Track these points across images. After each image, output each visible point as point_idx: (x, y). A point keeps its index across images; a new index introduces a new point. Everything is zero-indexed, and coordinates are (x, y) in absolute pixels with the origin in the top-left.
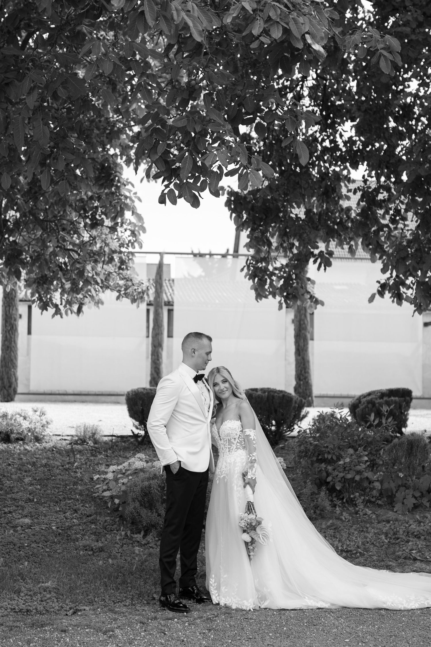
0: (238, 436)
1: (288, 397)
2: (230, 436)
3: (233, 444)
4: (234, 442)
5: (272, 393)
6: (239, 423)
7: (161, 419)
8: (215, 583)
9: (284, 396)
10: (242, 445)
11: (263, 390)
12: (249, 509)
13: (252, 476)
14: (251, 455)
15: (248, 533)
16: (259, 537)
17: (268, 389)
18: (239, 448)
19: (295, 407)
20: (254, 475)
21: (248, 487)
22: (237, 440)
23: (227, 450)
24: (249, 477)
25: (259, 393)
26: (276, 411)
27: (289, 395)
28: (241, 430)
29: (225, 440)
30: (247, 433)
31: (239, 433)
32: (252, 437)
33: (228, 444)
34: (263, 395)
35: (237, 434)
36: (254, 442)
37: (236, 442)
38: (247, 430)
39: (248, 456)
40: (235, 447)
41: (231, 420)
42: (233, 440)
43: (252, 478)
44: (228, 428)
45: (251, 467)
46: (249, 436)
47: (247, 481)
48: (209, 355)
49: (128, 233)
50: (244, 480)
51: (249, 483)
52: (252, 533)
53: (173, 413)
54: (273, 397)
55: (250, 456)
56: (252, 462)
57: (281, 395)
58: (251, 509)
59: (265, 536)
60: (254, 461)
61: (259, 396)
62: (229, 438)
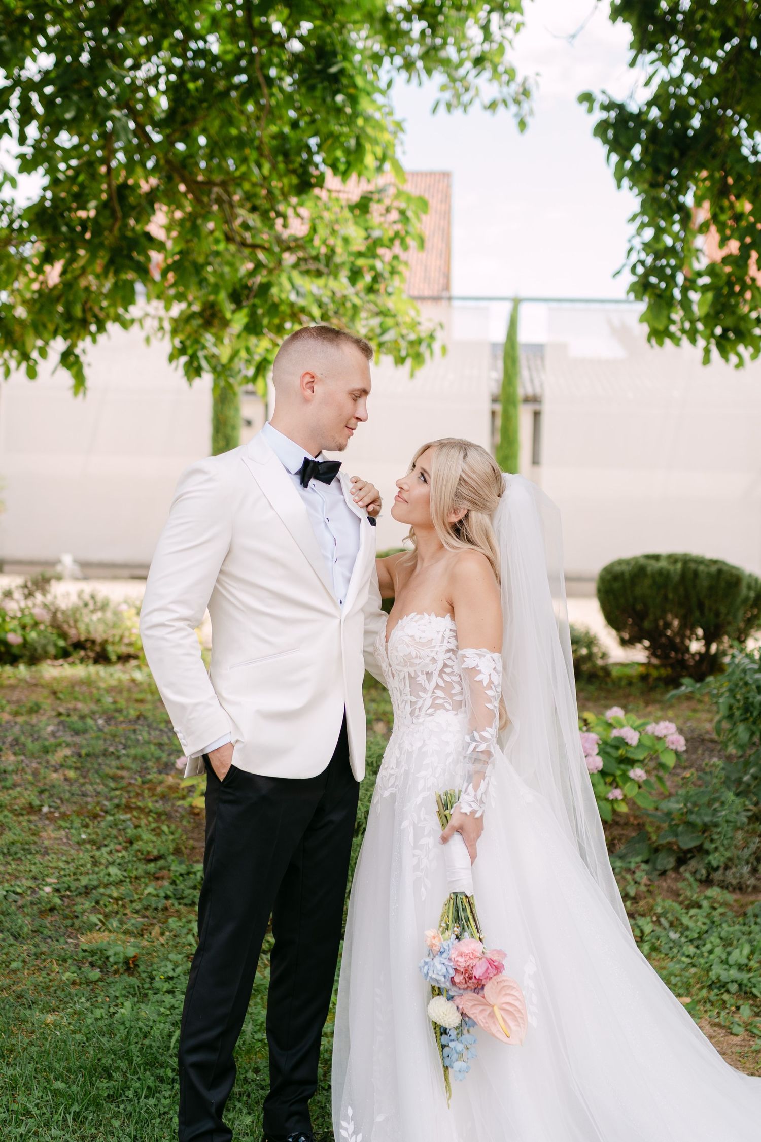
0: (440, 665)
1: (731, 575)
2: (413, 665)
3: (425, 690)
4: (425, 684)
5: (693, 566)
6: (444, 624)
7: (173, 603)
8: (355, 1133)
9: (720, 572)
10: (452, 696)
11: (673, 559)
12: (457, 918)
13: (475, 806)
14: (476, 735)
15: (450, 998)
16: (492, 1015)
17: (685, 555)
18: (442, 706)
19: (747, 599)
20: (481, 802)
21: (457, 842)
22: (435, 678)
23: (408, 709)
24: (466, 809)
25: (663, 564)
26: (701, 606)
27: (734, 571)
28: (452, 646)
29: (402, 675)
30: (470, 663)
31: (442, 657)
32: (484, 678)
33: (408, 689)
34: (671, 568)
35: (434, 660)
36: (490, 693)
37: (433, 684)
38: (469, 652)
39: (468, 739)
40: (429, 702)
41: (420, 612)
42: (422, 678)
43: (473, 812)
44: (407, 639)
45: (475, 777)
46: (474, 671)
47: (454, 821)
48: (361, 401)
49: (394, 215)
50: (445, 819)
51: (460, 830)
52: (468, 1001)
53: (218, 581)
54: (696, 573)
55: (473, 739)
56: (476, 760)
57: (714, 569)
58: (467, 919)
59: (513, 1012)
60: (483, 757)
61: (661, 572)
62: (411, 670)
